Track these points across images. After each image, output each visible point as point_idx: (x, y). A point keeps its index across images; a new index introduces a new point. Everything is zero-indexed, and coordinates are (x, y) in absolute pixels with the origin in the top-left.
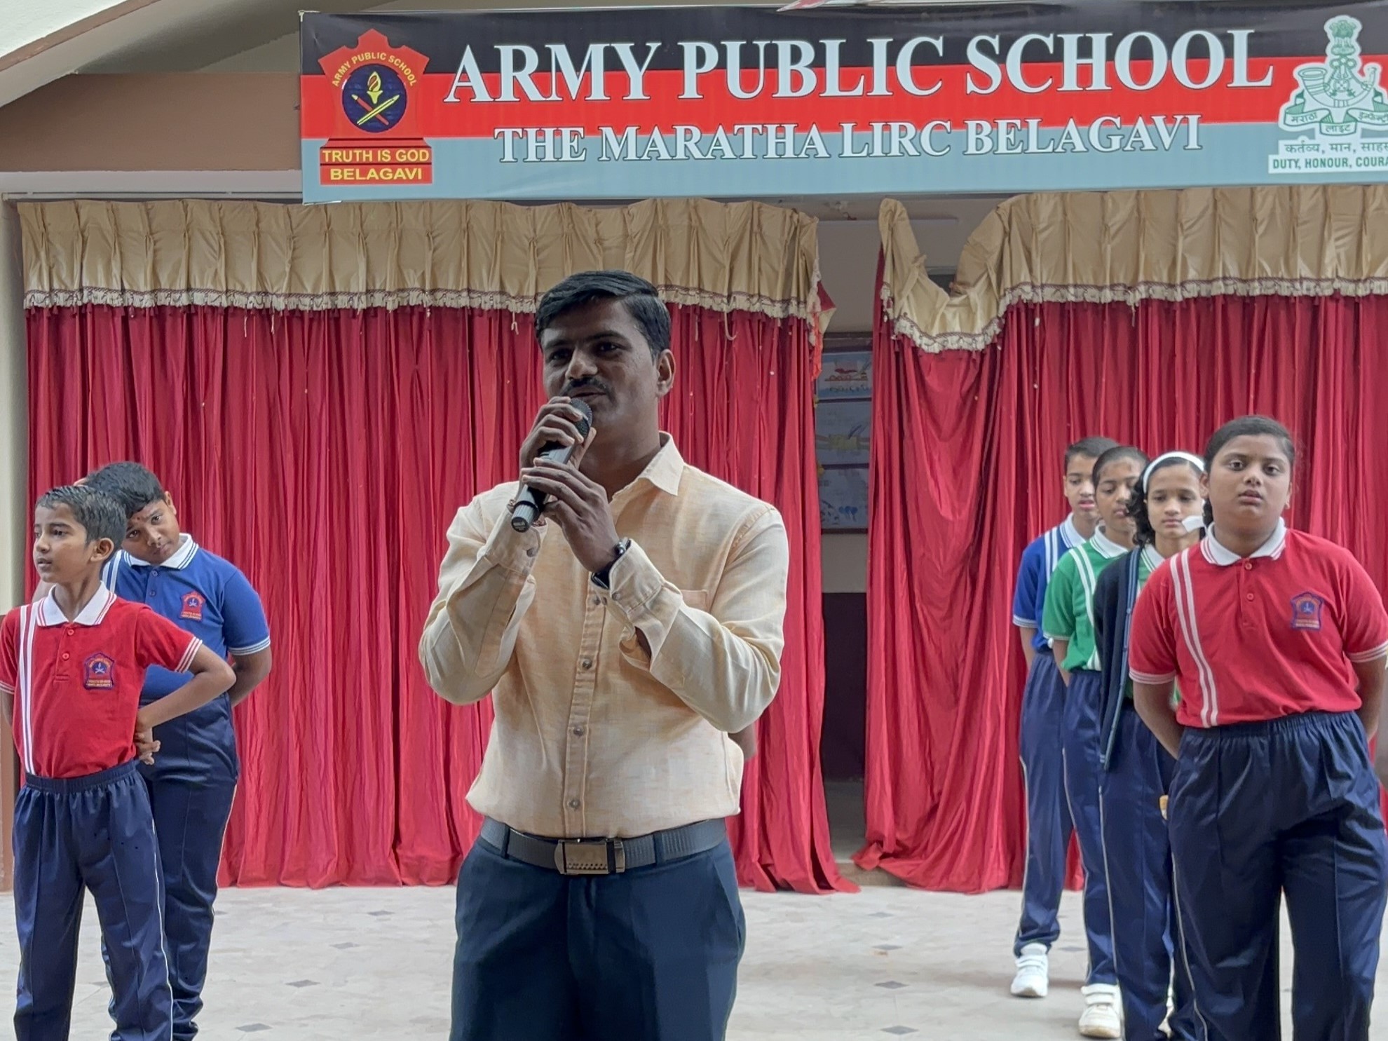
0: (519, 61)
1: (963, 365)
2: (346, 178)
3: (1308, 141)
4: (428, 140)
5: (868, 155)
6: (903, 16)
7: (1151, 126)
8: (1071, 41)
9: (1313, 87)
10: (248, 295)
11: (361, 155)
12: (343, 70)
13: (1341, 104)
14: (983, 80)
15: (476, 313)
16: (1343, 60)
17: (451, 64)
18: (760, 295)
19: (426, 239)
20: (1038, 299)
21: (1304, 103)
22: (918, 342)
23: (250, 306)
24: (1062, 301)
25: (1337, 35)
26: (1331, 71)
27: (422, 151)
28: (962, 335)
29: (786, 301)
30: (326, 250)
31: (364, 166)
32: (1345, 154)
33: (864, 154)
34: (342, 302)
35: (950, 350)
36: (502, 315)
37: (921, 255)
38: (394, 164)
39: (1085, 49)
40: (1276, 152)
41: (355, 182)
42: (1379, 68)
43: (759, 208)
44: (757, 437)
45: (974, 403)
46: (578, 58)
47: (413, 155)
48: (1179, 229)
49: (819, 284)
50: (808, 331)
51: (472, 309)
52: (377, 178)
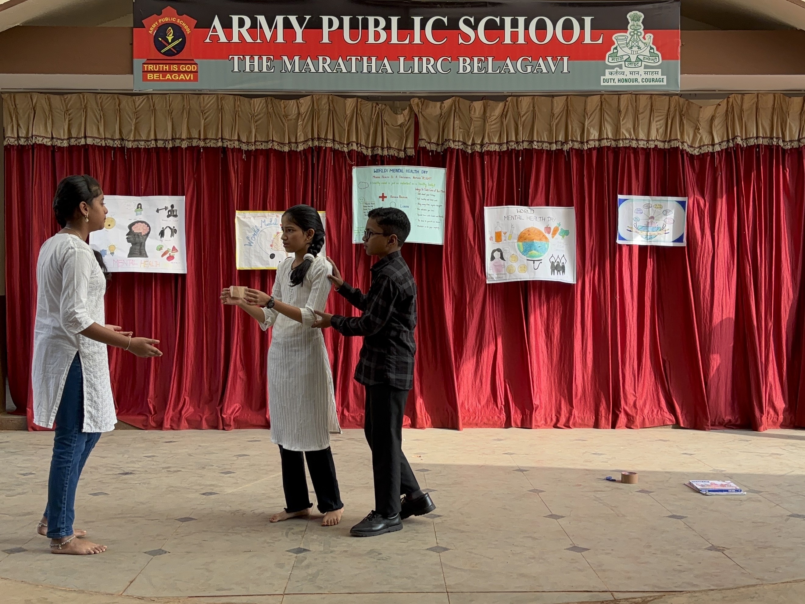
0: (241, 24)
2: (155, 78)
3: (619, 70)
4: (196, 61)
5: (412, 72)
6: (428, 7)
7: (546, 62)
8: (508, 20)
9: (622, 44)
10: (114, 140)
11: (163, 67)
12: (154, 26)
13: (635, 53)
14: (466, 37)
16: (636, 32)
17: (208, 24)
18: (361, 144)
21: (618, 52)
23: (115, 146)
25: (632, 20)
26: (630, 37)
27: (193, 66)
30: (153, 119)
31: (165, 73)
32: (636, 76)
33: (410, 72)
34: (160, 144)
36: (238, 151)
38: (179, 72)
39: (514, 24)
40: (605, 75)
41: (160, 80)
42: (652, 36)
46: (271, 22)
51: (224, 148)
52: (171, 79)
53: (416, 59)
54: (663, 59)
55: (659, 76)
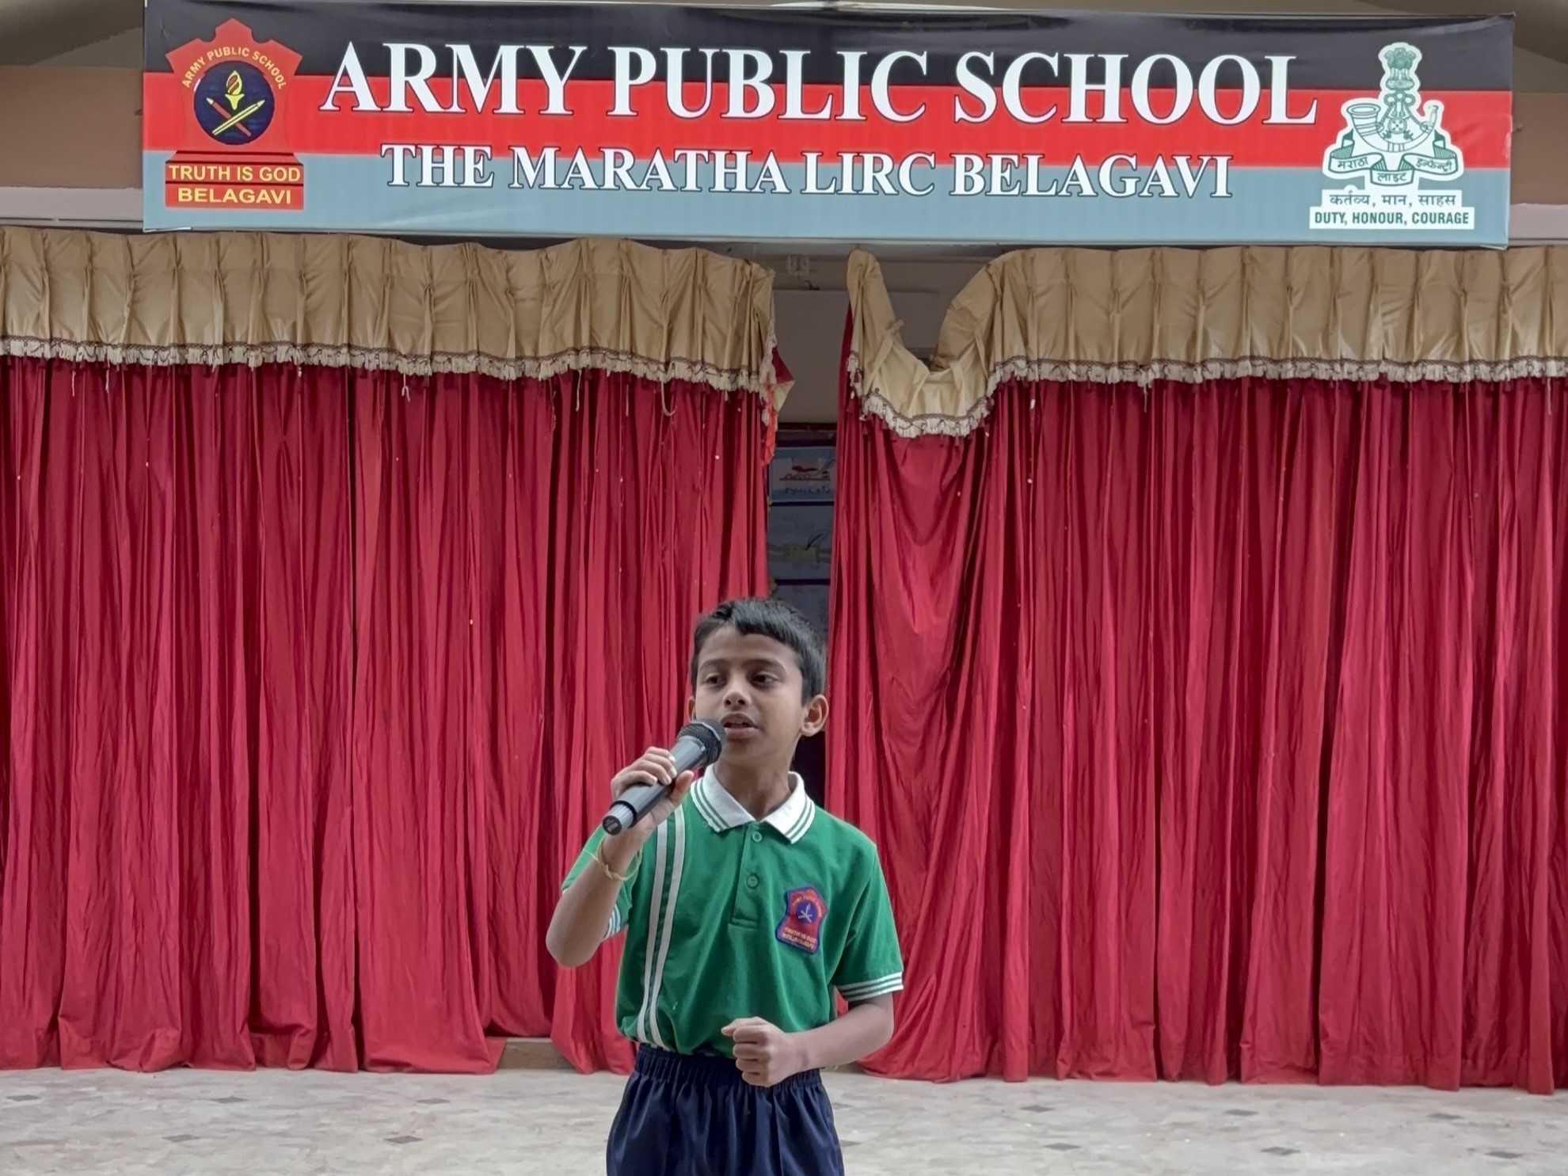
0: (413, 64)
1: (944, 453)
2: (197, 199)
3: (1356, 191)
4: (300, 157)
5: (836, 191)
6: (880, 24)
7: (1172, 168)
8: (1079, 63)
9: (1364, 126)
10: (77, 345)
11: (216, 172)
12: (195, 67)
13: (1396, 148)
14: (974, 104)
15: (359, 373)
16: (1400, 96)
17: (330, 66)
18: (703, 361)
19: (298, 281)
20: (1034, 377)
21: (1353, 144)
22: (892, 424)
23: (79, 359)
24: (1062, 380)
25: (1393, 65)
26: (1385, 108)
27: (291, 169)
28: (943, 417)
29: (735, 372)
30: (174, 292)
31: (220, 185)
32: (1399, 208)
33: (831, 190)
34: (194, 356)
35: (928, 435)
36: (390, 378)
37: (897, 320)
38: (257, 184)
39: (1096, 73)
40: (1319, 204)
41: (208, 205)
42: (1441, 107)
43: (704, 258)
44: (697, 533)
45: (957, 501)
46: (485, 61)
47: (280, 174)
48: (1201, 296)
49: (775, 351)
50: (761, 408)
51: (353, 369)
52: (236, 201)
53: (848, 158)
54: (1469, 161)
55: (1457, 208)
